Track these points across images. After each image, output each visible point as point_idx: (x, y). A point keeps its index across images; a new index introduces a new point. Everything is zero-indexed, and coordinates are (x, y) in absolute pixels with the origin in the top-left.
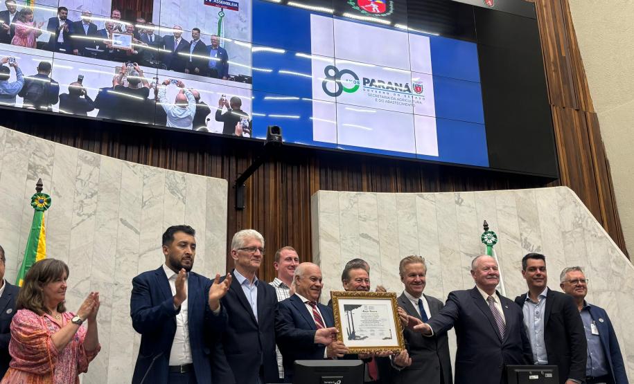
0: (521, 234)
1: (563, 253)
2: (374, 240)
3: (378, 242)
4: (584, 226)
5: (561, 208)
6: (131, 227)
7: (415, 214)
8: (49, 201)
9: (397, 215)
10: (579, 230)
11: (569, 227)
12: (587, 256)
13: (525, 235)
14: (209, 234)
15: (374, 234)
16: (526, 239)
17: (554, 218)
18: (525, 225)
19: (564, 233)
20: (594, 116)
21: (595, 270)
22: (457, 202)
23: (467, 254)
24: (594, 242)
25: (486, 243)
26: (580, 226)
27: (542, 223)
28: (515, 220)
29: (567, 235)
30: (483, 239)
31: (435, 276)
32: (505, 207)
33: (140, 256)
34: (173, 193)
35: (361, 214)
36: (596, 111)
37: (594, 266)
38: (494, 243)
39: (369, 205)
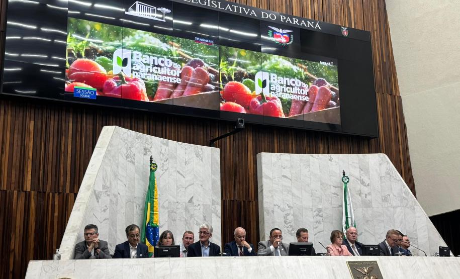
0: (360, 177)
1: (380, 187)
2: (289, 179)
3: (291, 180)
4: (391, 174)
5: (380, 164)
6: (182, 175)
7: (309, 166)
8: (157, 167)
9: (300, 165)
10: (388, 176)
11: (384, 175)
12: (391, 189)
13: (362, 177)
14: (213, 177)
15: (289, 175)
16: (362, 180)
17: (377, 170)
18: (362, 172)
19: (381, 177)
20: (400, 97)
21: (395, 196)
22: (330, 160)
23: (334, 186)
24: (395, 182)
25: (344, 182)
26: (389, 174)
27: (371, 172)
28: (358, 170)
29: (383, 178)
30: (342, 180)
31: (318, 197)
32: (353, 163)
33: (186, 188)
34: (197, 156)
35: (283, 165)
36: (401, 95)
37: (395, 194)
38: (348, 182)
39: (287, 160)
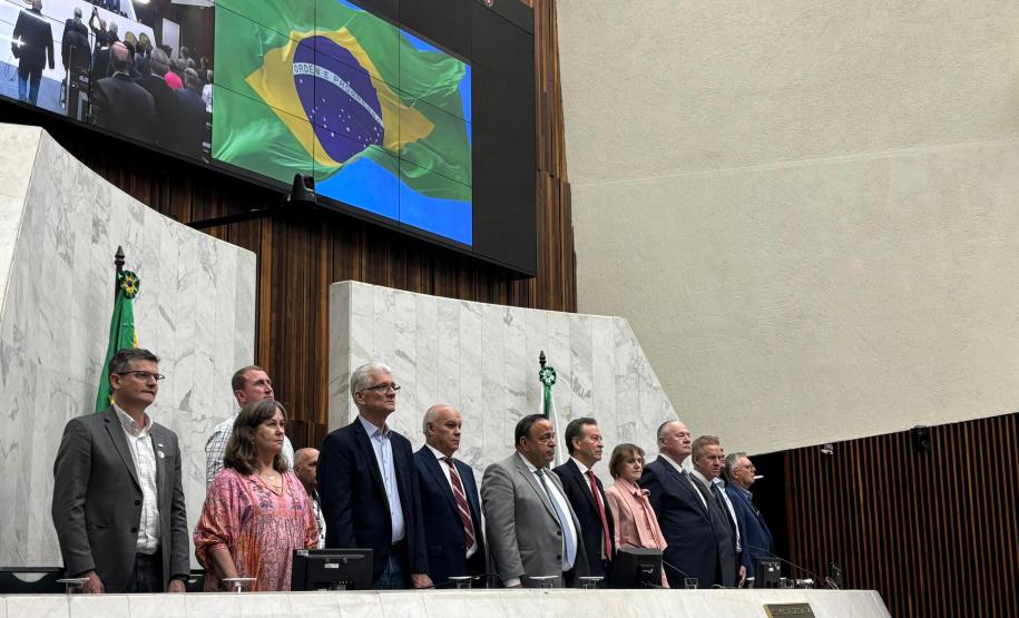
0: (572, 373)
1: (614, 401)
2: (411, 361)
3: (415, 365)
4: (640, 371)
5: (618, 345)
6: (168, 320)
7: (457, 330)
8: (137, 284)
9: (438, 328)
10: (633, 375)
11: (623, 371)
12: (639, 409)
13: (576, 374)
14: (238, 335)
15: (411, 353)
16: (577, 379)
17: (609, 357)
18: (577, 361)
19: (618, 377)
20: (568, 186)
21: (646, 427)
22: (506, 320)
23: (512, 392)
24: (649, 393)
25: (544, 381)
26: (636, 370)
27: (596, 362)
28: (568, 353)
29: (621, 380)
30: (541, 377)
31: (475, 417)
32: (557, 334)
33: (175, 364)
35: (399, 323)
36: (569, 181)
37: (647, 421)
38: (553, 382)
39: (408, 310)
